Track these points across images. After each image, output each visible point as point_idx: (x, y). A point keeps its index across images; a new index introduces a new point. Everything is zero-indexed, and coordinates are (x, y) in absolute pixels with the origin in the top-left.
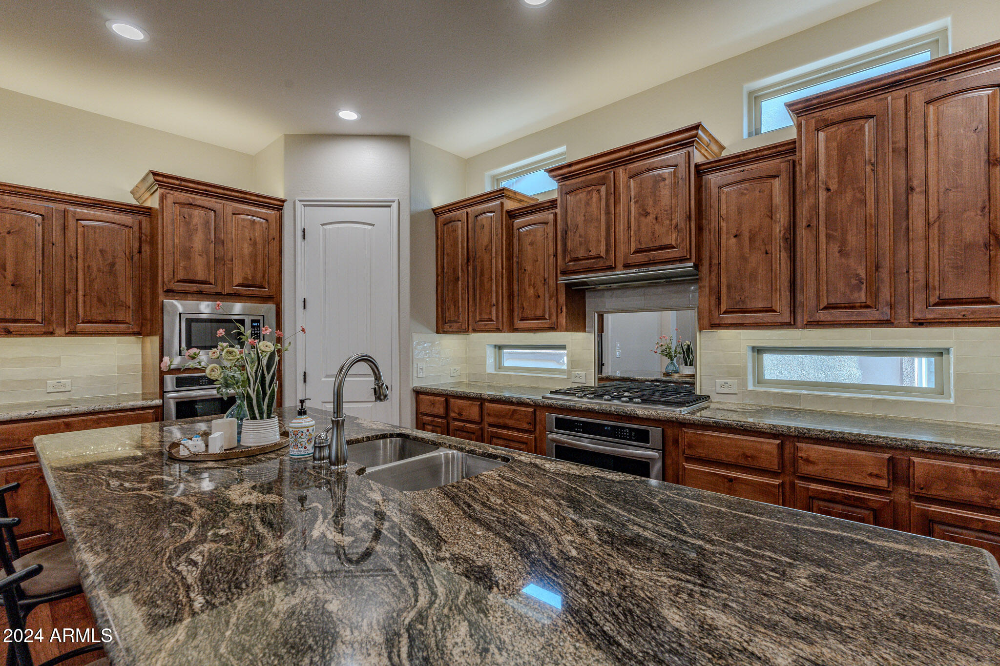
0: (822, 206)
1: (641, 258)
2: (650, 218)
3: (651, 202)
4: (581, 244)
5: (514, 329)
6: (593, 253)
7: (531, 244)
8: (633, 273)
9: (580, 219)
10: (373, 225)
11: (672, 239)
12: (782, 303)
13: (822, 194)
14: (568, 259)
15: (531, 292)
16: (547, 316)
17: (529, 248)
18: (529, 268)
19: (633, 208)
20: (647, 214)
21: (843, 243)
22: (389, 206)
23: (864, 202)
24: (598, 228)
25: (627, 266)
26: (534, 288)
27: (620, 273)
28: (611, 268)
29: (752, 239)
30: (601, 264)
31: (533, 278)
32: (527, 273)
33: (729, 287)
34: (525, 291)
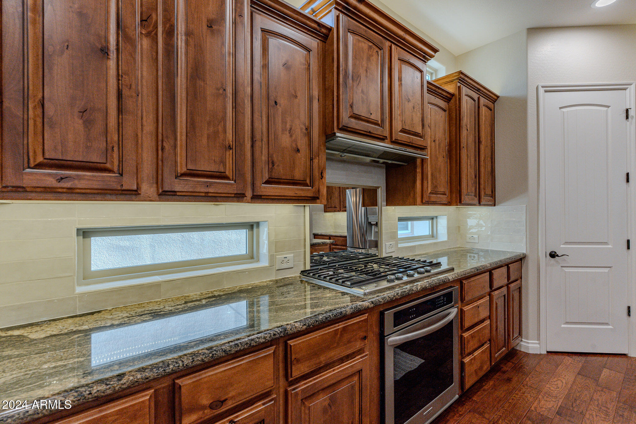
1: (404, 138)
2: (411, 105)
3: (410, 91)
4: (363, 102)
6: (373, 117)
9: (362, 71)
14: (350, 112)
15: (286, 140)
18: (282, 102)
20: (409, 101)
21: (471, 161)
25: (395, 141)
26: (291, 136)
28: (384, 139)
29: (439, 145)
30: (379, 132)
31: (288, 119)
32: (280, 109)
33: (432, 175)
34: (276, 137)
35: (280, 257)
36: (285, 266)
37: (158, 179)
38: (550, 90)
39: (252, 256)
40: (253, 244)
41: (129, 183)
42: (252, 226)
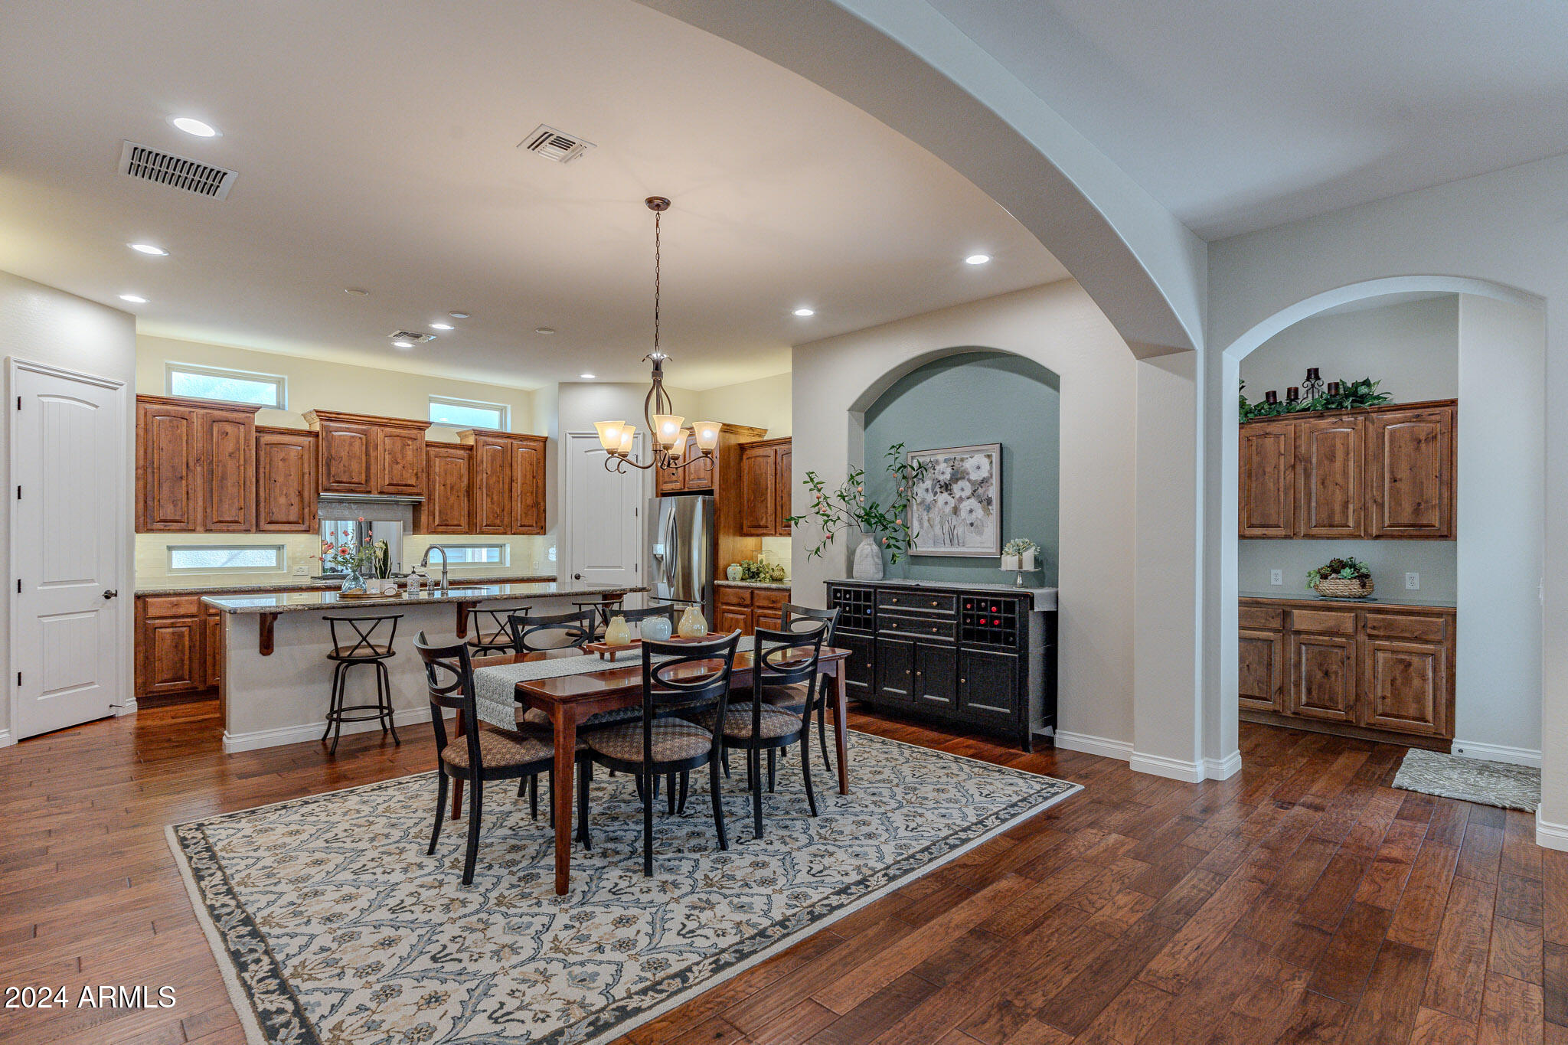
0: (484, 480)
1: (392, 489)
2: (400, 467)
3: (400, 456)
4: (345, 472)
5: (259, 530)
6: (355, 480)
7: (283, 460)
8: (385, 497)
9: (344, 454)
10: (97, 407)
11: (412, 481)
12: (464, 521)
13: (485, 475)
14: (332, 480)
15: (282, 500)
16: (300, 521)
17: (281, 463)
18: (280, 479)
19: (387, 457)
20: (397, 463)
21: (492, 499)
22: (115, 389)
23: (499, 482)
24: (360, 463)
25: (381, 493)
26: (287, 497)
27: (374, 496)
28: (369, 492)
29: (452, 488)
30: (362, 488)
31: (285, 489)
32: (278, 484)
33: (440, 512)
34: (275, 499)
35: (296, 567)
36: (299, 573)
37: (204, 525)
38: (576, 436)
39: (279, 566)
40: (279, 559)
41: (191, 527)
42: (279, 548)
